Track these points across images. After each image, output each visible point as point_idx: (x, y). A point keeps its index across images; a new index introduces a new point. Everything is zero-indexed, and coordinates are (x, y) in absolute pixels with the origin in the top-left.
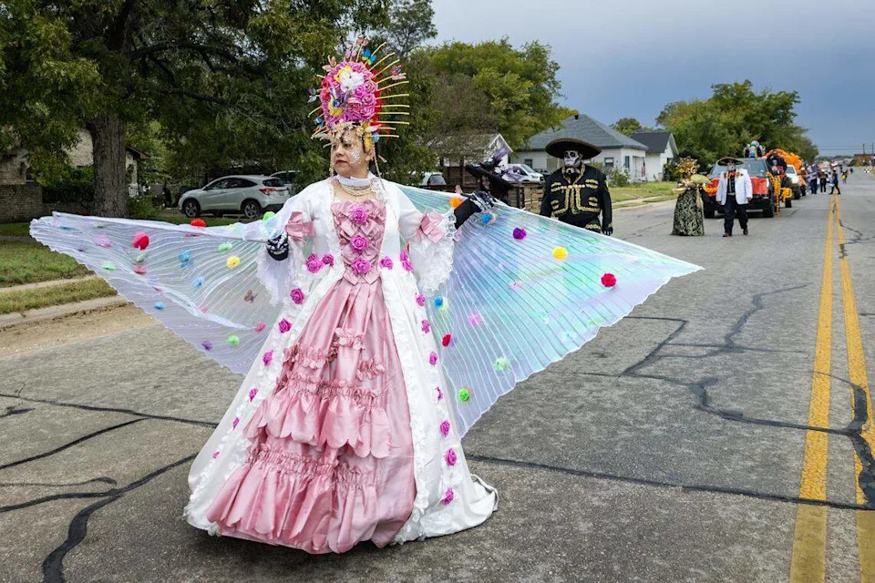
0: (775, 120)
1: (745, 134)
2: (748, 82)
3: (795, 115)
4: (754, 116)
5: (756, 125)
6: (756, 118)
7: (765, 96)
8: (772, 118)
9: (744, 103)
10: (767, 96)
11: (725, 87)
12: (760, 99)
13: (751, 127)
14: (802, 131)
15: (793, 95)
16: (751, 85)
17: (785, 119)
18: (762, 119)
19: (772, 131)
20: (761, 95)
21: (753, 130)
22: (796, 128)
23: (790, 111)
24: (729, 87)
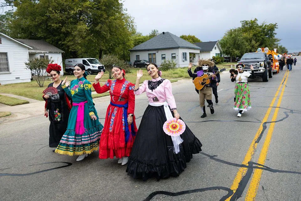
0: (267, 36)
1: (253, 42)
2: (256, 19)
3: (276, 34)
4: (257, 34)
5: (258, 38)
6: (258, 35)
7: (263, 25)
8: (266, 35)
9: (254, 29)
10: (264, 26)
11: (246, 22)
12: (261, 27)
13: (256, 39)
14: (278, 41)
15: (275, 25)
16: (257, 20)
17: (271, 35)
18: (261, 35)
19: (265, 41)
20: (262, 25)
21: (257, 40)
22: (276, 39)
23: (274, 32)
24: (248, 22)
